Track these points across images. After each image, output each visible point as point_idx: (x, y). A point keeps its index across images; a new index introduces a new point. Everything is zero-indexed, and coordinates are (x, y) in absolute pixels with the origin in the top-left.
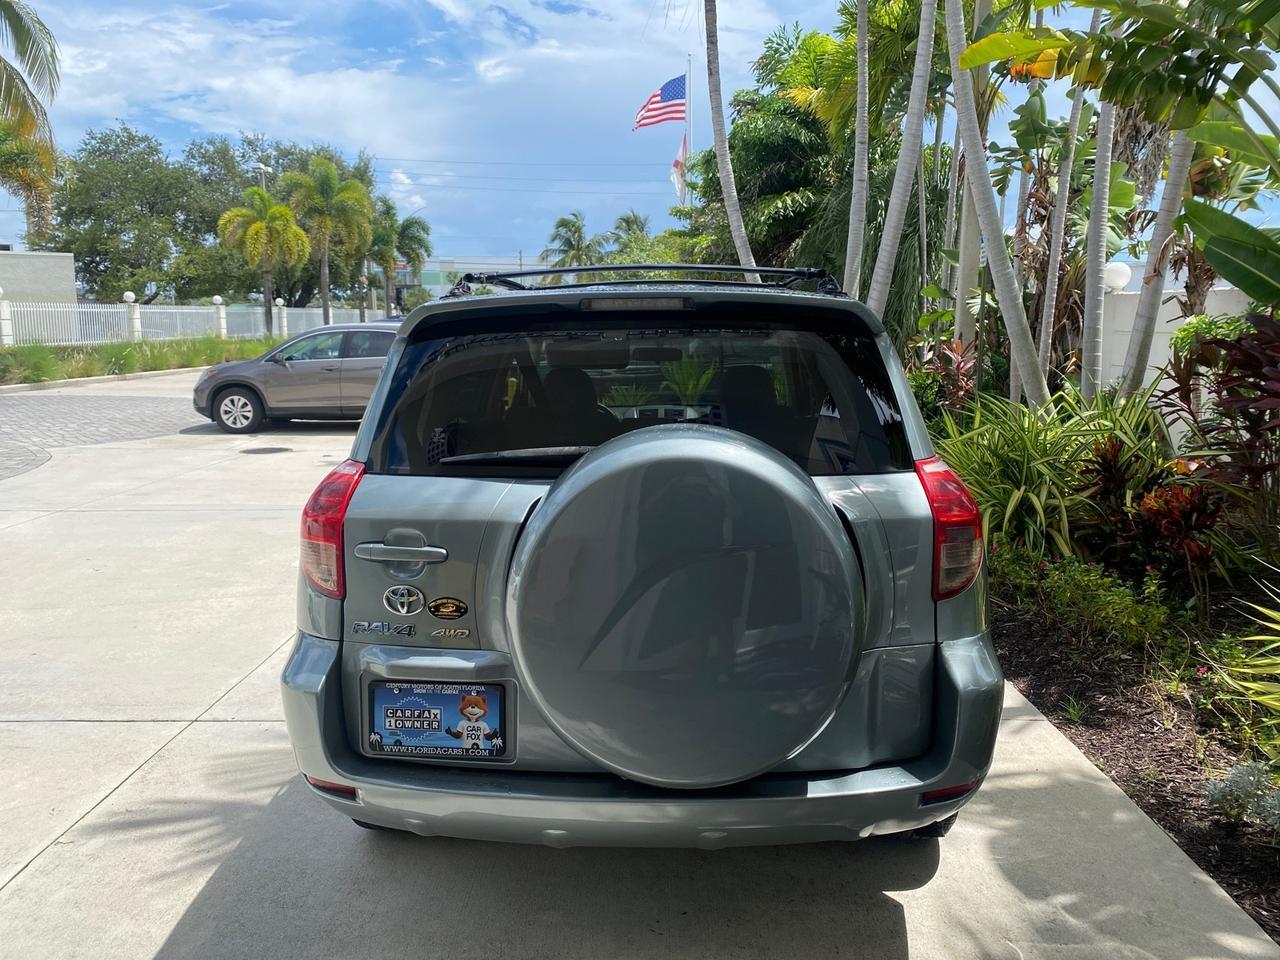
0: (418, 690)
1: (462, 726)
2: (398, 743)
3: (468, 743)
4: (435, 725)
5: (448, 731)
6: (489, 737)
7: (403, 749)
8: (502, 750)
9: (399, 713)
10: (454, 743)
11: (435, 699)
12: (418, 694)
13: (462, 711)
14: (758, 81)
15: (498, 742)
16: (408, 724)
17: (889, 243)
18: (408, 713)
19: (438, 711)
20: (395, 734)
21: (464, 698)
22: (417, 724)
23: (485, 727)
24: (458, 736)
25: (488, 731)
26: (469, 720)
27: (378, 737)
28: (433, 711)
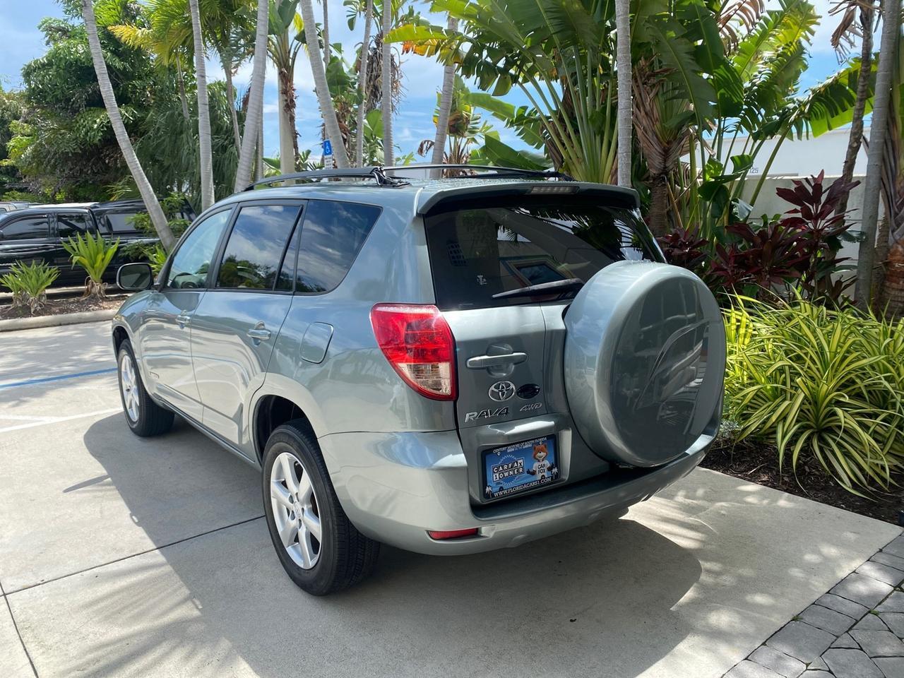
0: (510, 450)
1: (536, 466)
2: (501, 489)
3: (539, 477)
4: (521, 471)
5: (528, 472)
6: (550, 469)
7: (505, 492)
8: (557, 475)
9: (501, 469)
10: (533, 478)
11: (518, 453)
12: (510, 453)
13: (534, 457)
14: (66, 13)
15: (555, 470)
16: (506, 474)
17: (248, 151)
18: (505, 467)
19: (521, 461)
20: (499, 483)
21: (535, 448)
22: (511, 473)
23: (547, 463)
24: (533, 473)
25: (549, 465)
26: (539, 461)
27: (490, 488)
28: (519, 461)
